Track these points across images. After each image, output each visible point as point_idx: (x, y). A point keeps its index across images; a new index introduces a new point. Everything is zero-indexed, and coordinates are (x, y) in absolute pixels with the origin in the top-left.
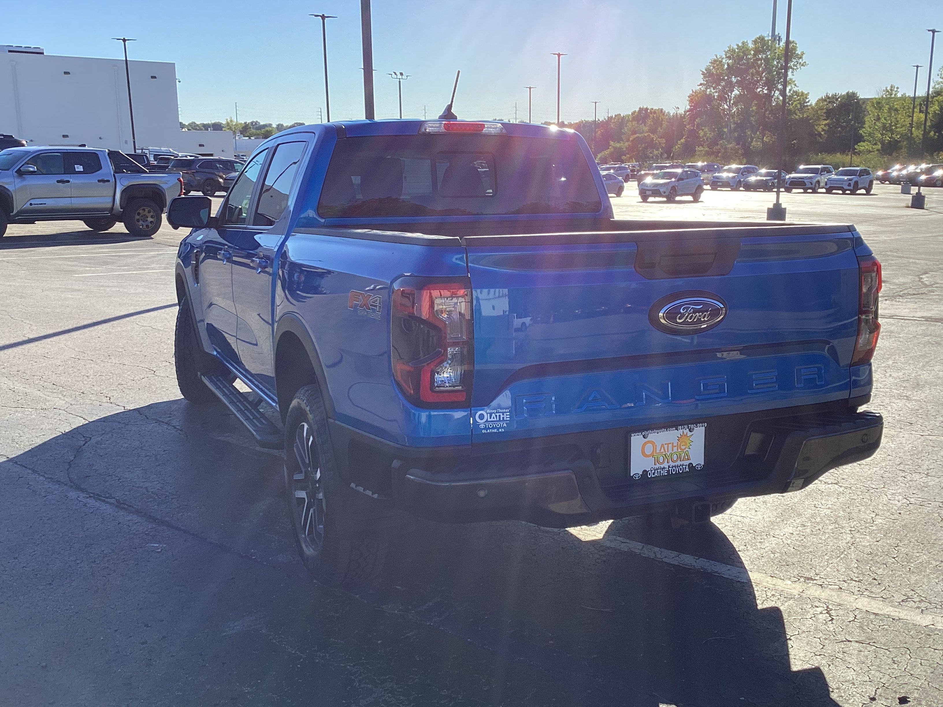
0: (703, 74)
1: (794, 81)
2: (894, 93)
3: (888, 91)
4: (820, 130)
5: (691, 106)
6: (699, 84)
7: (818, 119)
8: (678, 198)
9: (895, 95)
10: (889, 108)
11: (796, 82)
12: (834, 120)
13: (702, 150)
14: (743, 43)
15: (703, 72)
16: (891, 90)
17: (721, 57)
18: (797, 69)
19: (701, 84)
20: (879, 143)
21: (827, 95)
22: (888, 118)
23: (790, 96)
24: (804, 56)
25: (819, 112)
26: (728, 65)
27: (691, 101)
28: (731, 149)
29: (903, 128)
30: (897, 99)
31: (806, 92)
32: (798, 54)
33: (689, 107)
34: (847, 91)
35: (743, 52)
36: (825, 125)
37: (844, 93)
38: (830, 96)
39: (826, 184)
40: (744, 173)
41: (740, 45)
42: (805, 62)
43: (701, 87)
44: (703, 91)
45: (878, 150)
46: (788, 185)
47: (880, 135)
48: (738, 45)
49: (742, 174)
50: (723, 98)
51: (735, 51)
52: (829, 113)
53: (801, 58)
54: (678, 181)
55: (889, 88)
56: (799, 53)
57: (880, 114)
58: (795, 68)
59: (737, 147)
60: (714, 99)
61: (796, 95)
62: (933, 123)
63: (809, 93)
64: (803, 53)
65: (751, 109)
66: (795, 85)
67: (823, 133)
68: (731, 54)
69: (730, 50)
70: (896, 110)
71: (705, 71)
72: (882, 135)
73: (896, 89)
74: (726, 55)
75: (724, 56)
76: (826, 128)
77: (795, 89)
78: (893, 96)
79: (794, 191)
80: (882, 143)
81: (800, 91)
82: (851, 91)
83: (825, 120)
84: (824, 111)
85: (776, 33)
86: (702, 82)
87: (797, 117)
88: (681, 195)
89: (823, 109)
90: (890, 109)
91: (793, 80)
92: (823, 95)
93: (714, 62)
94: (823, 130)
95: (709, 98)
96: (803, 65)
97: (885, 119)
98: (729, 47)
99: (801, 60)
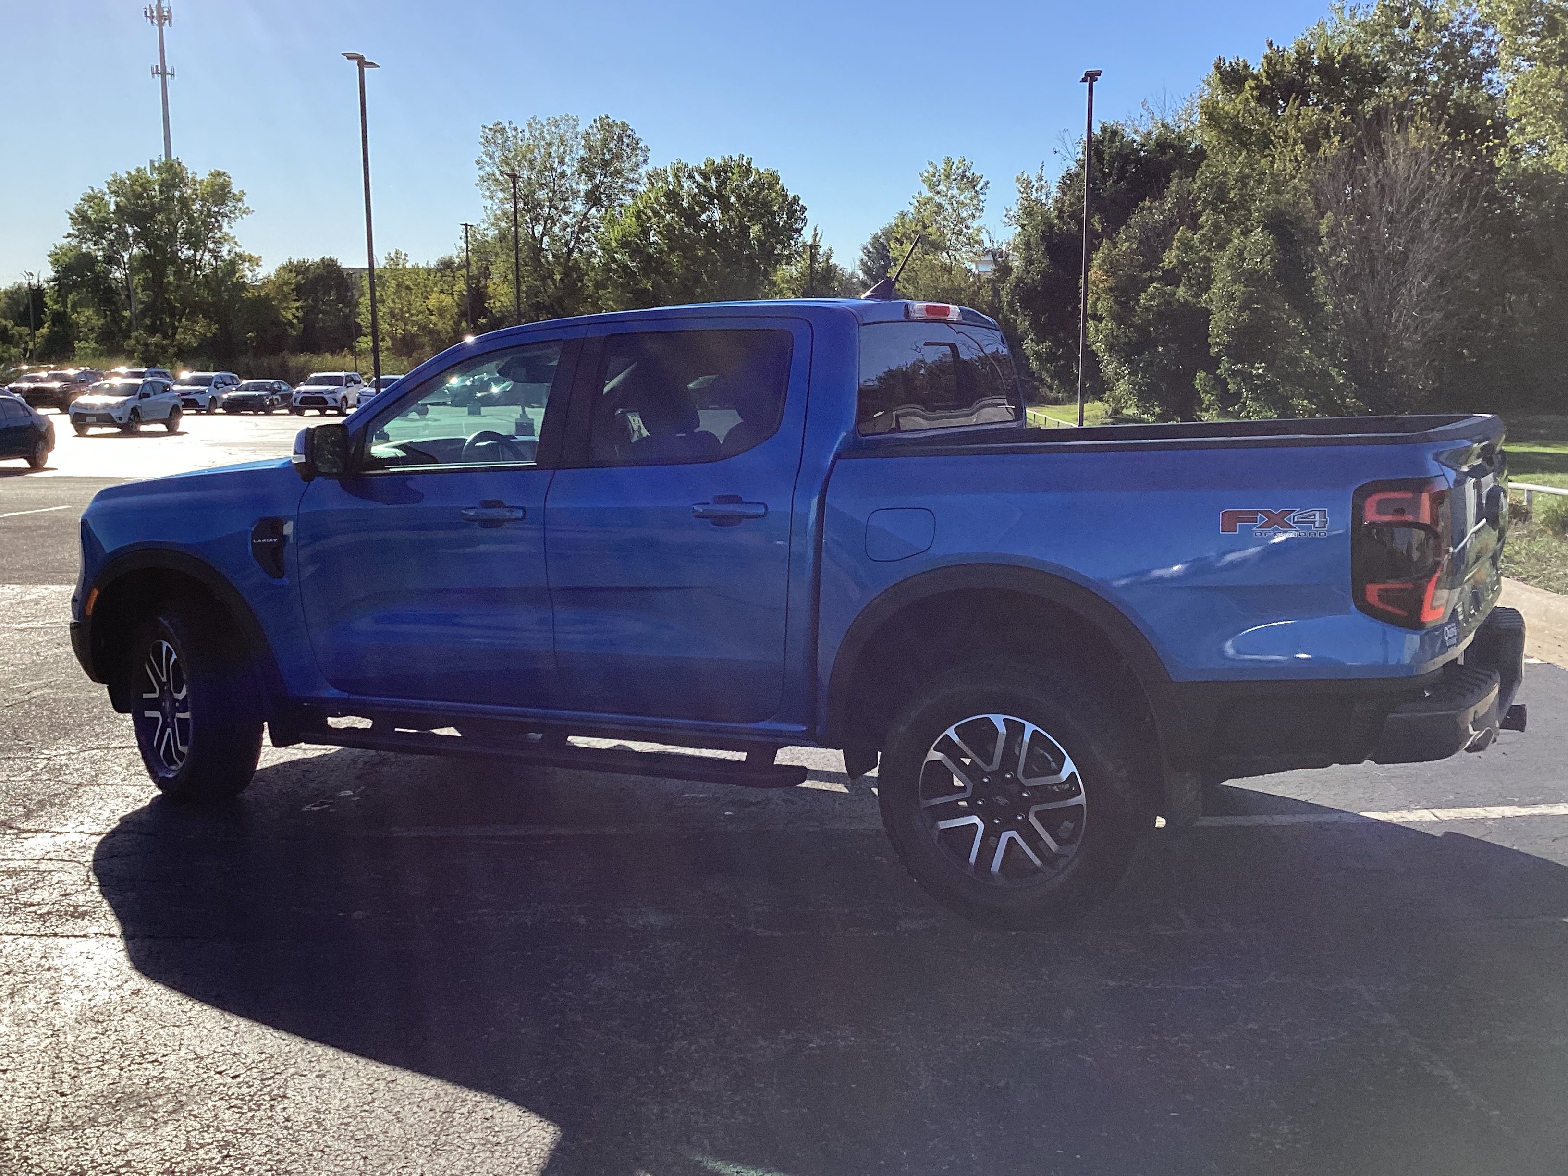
0: (72, 218)
1: (234, 237)
2: (401, 262)
3: (392, 260)
4: (291, 317)
5: (57, 272)
6: (66, 235)
7: (285, 297)
8: (143, 428)
9: (403, 265)
10: (397, 286)
11: (236, 239)
12: (310, 301)
13: (86, 348)
14: (138, 170)
15: (71, 214)
16: (397, 257)
17: (101, 191)
18: (237, 218)
19: (69, 235)
20: (387, 338)
21: (290, 262)
22: (397, 300)
23: (230, 261)
24: (244, 198)
25: (285, 288)
26: (117, 204)
27: (56, 262)
28: (156, 345)
29: (420, 316)
30: (405, 272)
31: (257, 256)
32: (234, 195)
33: (53, 274)
34: (321, 257)
35: (141, 186)
36: (297, 309)
37: (317, 259)
38: (295, 262)
39: (359, 401)
40: (219, 386)
41: (133, 173)
42: (248, 208)
43: (69, 239)
44: (75, 247)
45: (388, 349)
46: (297, 404)
47: (388, 327)
48: (129, 173)
49: (215, 386)
50: (110, 260)
51: (125, 183)
52: (300, 291)
53: (240, 200)
54: (140, 398)
55: (392, 255)
56: (237, 193)
57: (384, 294)
58: (233, 216)
59: (164, 342)
60: (98, 261)
61: (240, 259)
62: (462, 308)
63: (260, 257)
64: (243, 193)
65: (165, 281)
66: (236, 243)
67: (295, 321)
68: (118, 187)
69: (115, 181)
70: (408, 288)
71: (74, 214)
72: (390, 325)
73: (403, 257)
74: (109, 188)
75: (108, 191)
76: (300, 314)
77: (238, 250)
78: (400, 266)
79: (308, 412)
80: (393, 338)
81: (247, 254)
82: (327, 257)
83: (295, 300)
84: (293, 287)
85: (174, 157)
86: (72, 232)
87: (250, 295)
88: (149, 422)
89: (291, 284)
90: (399, 285)
91: (232, 235)
92: (285, 261)
93: (90, 198)
94: (295, 317)
95: (88, 260)
96: (244, 212)
97: (393, 301)
98: (113, 176)
99: (240, 205)
